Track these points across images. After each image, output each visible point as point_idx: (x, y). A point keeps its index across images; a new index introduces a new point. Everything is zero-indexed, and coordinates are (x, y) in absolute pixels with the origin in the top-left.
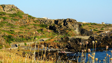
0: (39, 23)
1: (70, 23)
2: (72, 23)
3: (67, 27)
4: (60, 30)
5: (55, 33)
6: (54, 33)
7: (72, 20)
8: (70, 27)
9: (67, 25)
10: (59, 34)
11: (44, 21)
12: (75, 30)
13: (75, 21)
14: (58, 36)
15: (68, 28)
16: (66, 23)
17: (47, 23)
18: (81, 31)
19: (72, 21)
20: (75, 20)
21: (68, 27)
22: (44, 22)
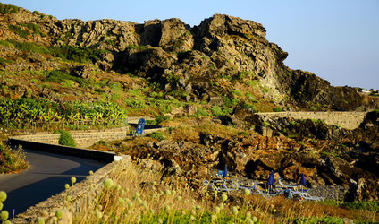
0: (46, 40)
1: (231, 42)
2: (241, 39)
3: (219, 63)
4: (187, 77)
5: (163, 88)
6: (155, 94)
7: (239, 26)
8: (232, 61)
9: (216, 49)
10: (188, 98)
11: (77, 29)
12: (261, 80)
13: (259, 32)
14: (187, 107)
15: (223, 69)
16: (207, 40)
17: (92, 38)
18: (292, 86)
19: (244, 31)
20: (260, 27)
21: (224, 63)
22: (72, 31)
